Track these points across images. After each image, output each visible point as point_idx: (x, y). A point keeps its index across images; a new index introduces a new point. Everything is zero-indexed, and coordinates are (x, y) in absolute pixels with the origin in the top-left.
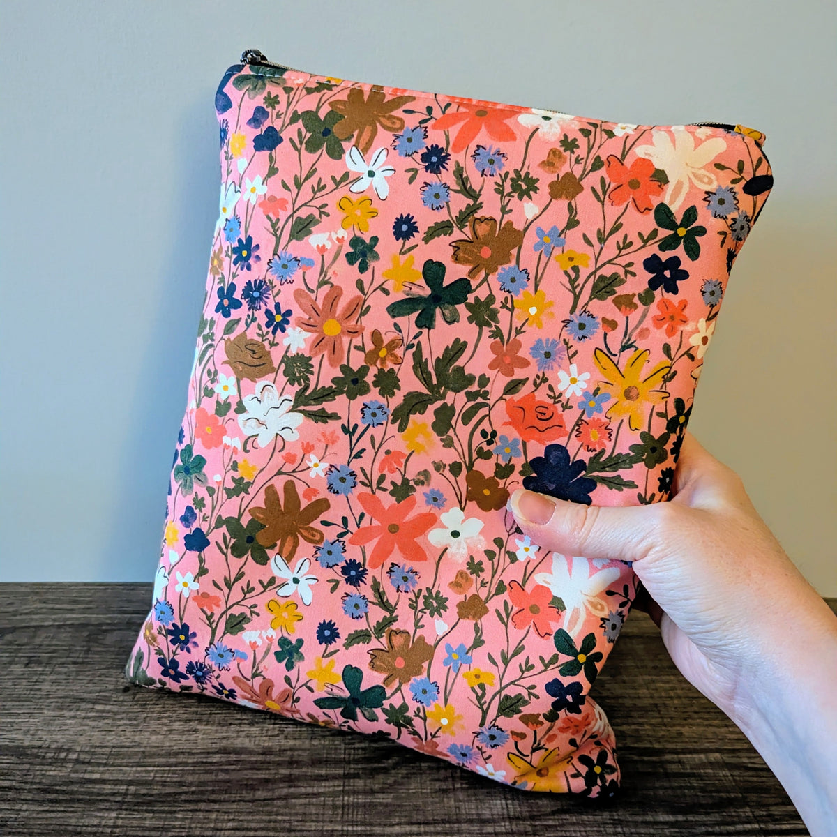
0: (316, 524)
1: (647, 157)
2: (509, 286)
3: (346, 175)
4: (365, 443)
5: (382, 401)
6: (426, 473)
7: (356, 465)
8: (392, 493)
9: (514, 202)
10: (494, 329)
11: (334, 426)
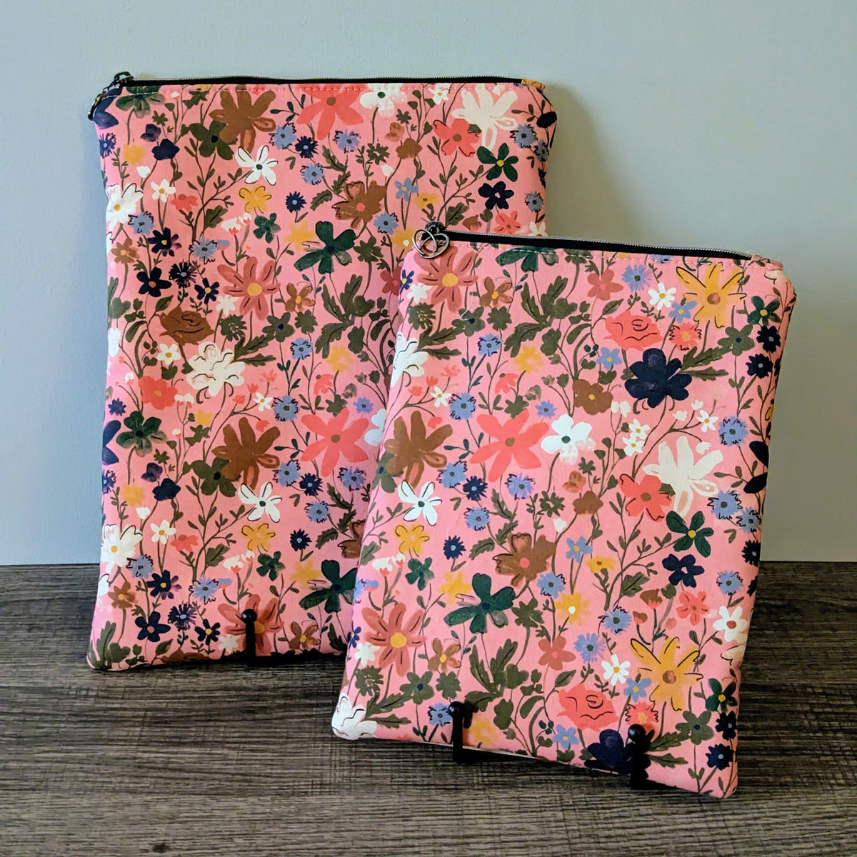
0: (271, 451)
1: (461, 118)
2: (384, 228)
3: (240, 171)
4: (299, 374)
5: (305, 337)
6: (352, 386)
7: (295, 394)
8: (328, 410)
9: (373, 167)
10: (380, 262)
11: (271, 365)
